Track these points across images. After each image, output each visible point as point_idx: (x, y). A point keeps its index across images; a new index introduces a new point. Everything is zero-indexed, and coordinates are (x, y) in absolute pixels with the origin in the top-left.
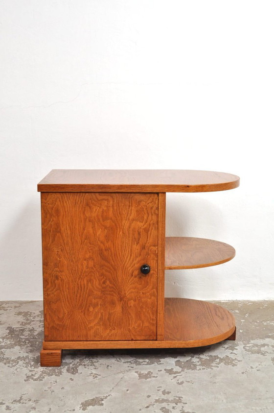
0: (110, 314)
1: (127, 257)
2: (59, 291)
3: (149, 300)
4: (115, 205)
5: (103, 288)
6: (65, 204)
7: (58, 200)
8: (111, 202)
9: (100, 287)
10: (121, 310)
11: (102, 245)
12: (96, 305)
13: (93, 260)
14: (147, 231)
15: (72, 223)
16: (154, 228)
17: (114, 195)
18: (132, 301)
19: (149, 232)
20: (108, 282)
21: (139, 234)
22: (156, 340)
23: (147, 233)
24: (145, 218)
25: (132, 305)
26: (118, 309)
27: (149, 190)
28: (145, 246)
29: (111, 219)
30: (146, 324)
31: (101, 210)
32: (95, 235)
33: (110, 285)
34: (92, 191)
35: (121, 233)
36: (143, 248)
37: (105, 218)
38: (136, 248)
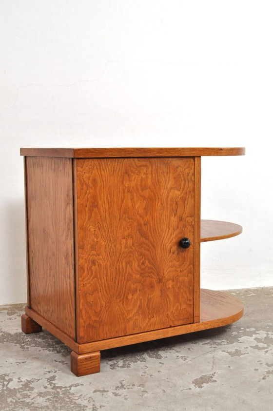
0: (149, 300)
1: (166, 231)
2: (96, 279)
3: (186, 278)
4: (153, 172)
5: (142, 270)
6: (103, 172)
7: (95, 168)
8: (150, 169)
9: (139, 269)
10: (159, 293)
11: (141, 219)
12: (134, 292)
13: (132, 237)
14: (184, 200)
15: (110, 195)
16: (190, 197)
17: (153, 160)
18: (170, 281)
19: (186, 202)
20: (147, 262)
21: (177, 204)
22: (193, 323)
23: (184, 202)
24: (182, 185)
25: (170, 286)
26: (157, 293)
27: (187, 154)
28: (182, 217)
29: (150, 188)
30: (184, 306)
31: (139, 179)
32: (134, 207)
33: (149, 265)
34: (132, 155)
35: (159, 203)
36: (181, 219)
37: (144, 188)
38: (174, 220)
